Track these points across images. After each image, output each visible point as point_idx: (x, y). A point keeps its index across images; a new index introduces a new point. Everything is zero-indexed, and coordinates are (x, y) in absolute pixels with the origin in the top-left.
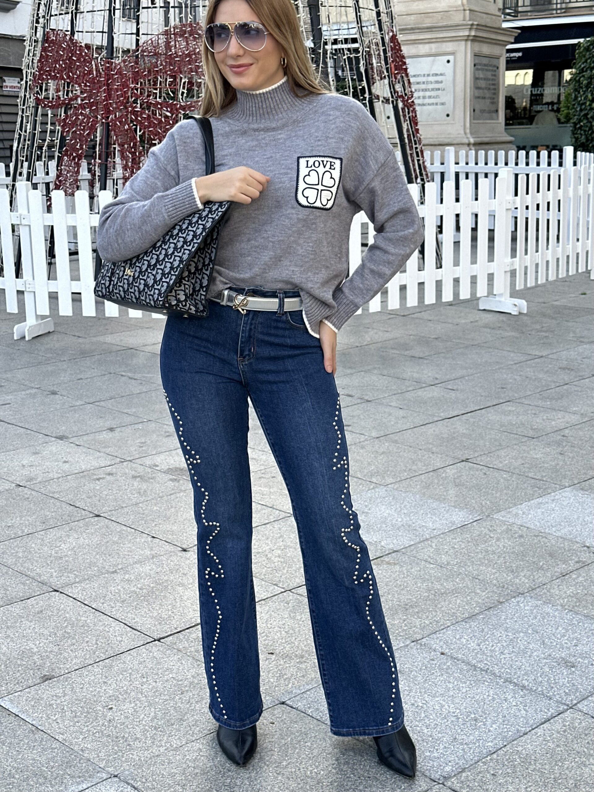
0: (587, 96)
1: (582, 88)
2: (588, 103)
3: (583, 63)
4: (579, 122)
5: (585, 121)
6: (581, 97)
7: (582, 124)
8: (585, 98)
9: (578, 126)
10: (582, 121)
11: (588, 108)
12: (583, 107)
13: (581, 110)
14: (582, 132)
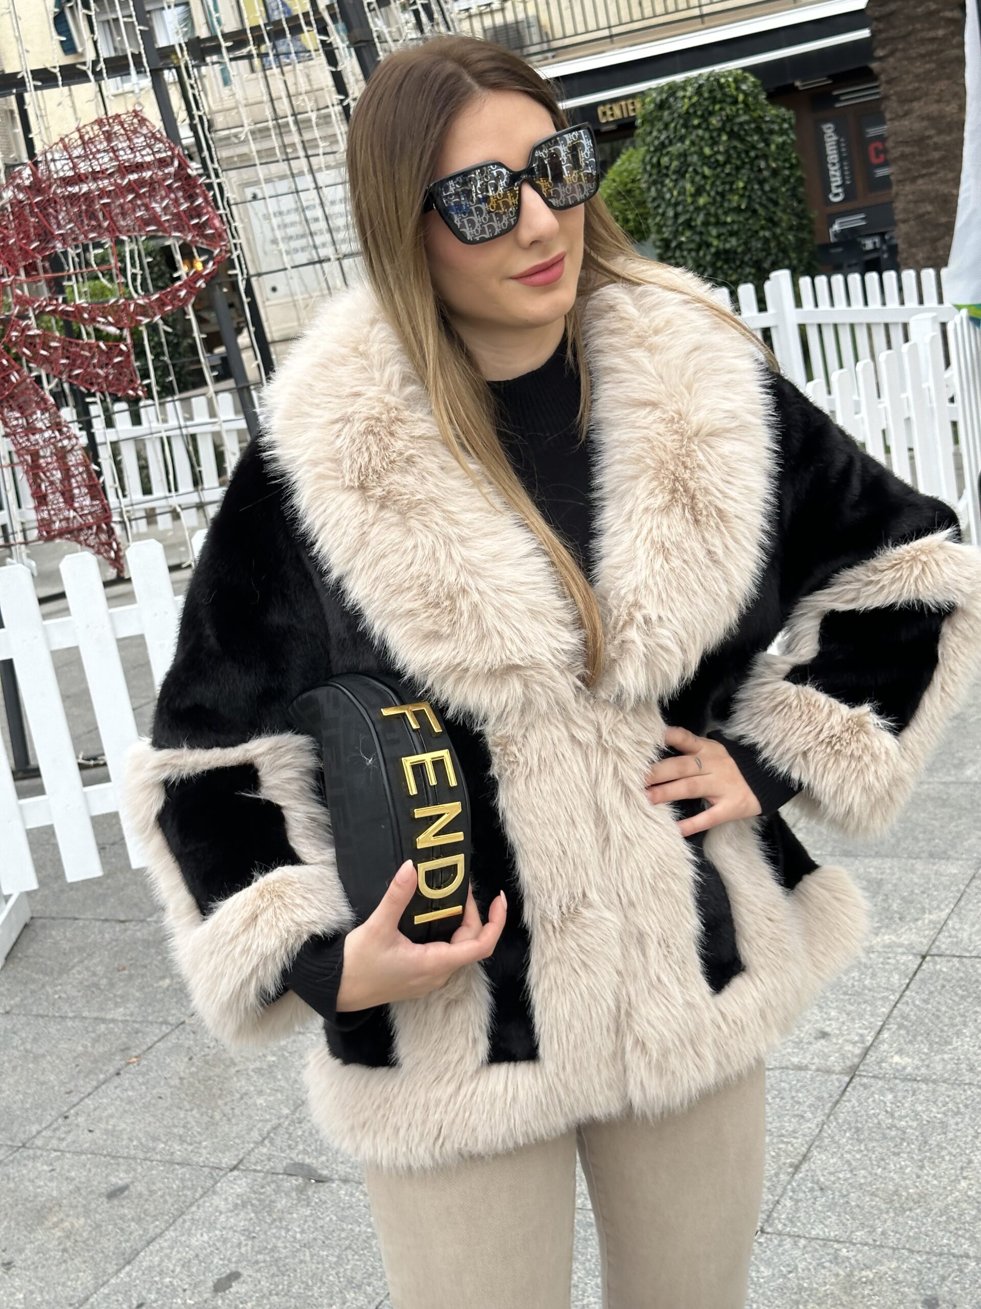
0: (684, 188)
1: (667, 175)
2: (689, 200)
3: (660, 131)
4: (675, 237)
5: (688, 233)
6: (670, 191)
7: (683, 239)
8: (679, 194)
9: (673, 244)
10: (682, 234)
11: (691, 208)
12: (680, 208)
13: (676, 216)
14: (685, 253)
